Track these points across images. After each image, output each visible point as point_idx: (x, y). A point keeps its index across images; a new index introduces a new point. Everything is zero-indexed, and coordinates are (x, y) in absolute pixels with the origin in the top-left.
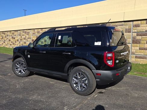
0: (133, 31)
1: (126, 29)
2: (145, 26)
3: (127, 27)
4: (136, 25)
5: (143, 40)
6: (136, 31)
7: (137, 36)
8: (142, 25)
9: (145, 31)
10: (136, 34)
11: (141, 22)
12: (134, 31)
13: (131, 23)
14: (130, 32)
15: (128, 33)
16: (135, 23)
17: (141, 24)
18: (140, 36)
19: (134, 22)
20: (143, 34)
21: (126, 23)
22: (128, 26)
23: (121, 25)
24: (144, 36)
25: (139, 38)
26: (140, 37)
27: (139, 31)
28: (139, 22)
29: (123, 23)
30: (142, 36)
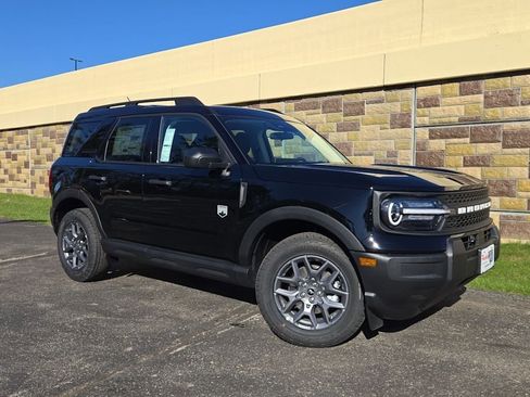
0: (419, 123)
1: (394, 116)
2: (458, 102)
3: (397, 108)
4: (425, 100)
5: (450, 155)
6: (426, 120)
7: (431, 138)
8: (448, 100)
9: (456, 119)
10: (427, 130)
11: (443, 90)
12: (419, 121)
13: (410, 92)
14: (405, 125)
15: (400, 131)
16: (423, 91)
17: (444, 96)
18: (442, 137)
19: (419, 89)
20: (452, 130)
21: (393, 92)
22: (398, 104)
23: (376, 102)
24: (456, 140)
25: (437, 145)
26: (443, 141)
27: (436, 121)
28: (437, 89)
29: (383, 93)
30: (447, 137)
